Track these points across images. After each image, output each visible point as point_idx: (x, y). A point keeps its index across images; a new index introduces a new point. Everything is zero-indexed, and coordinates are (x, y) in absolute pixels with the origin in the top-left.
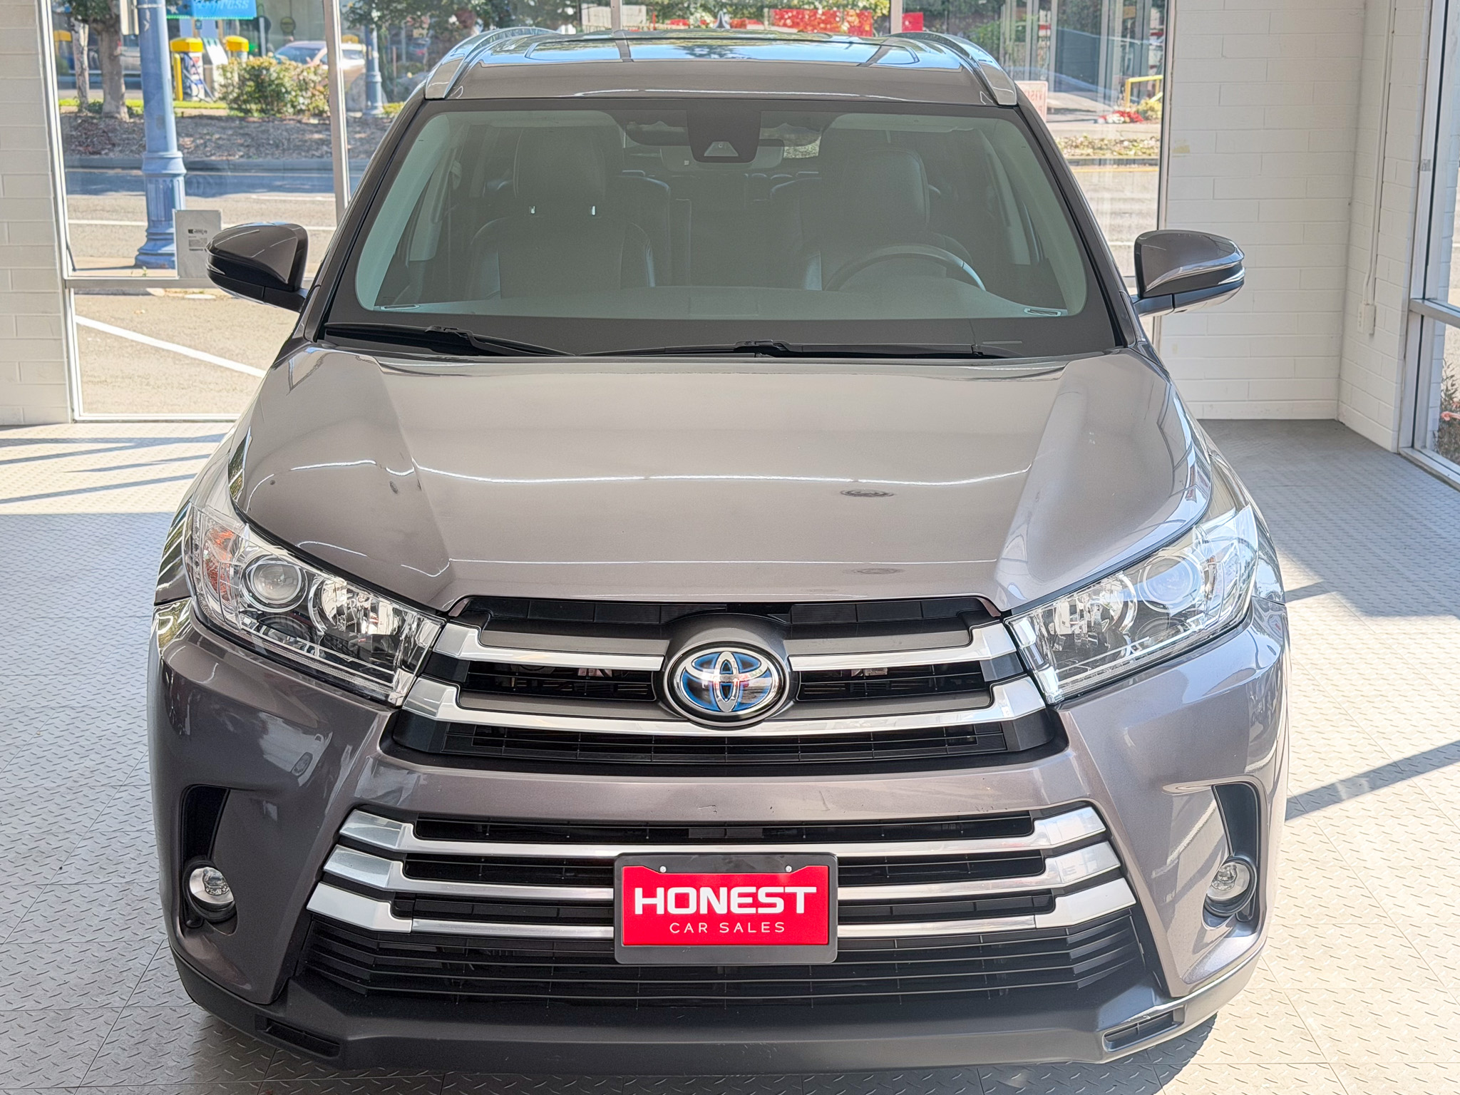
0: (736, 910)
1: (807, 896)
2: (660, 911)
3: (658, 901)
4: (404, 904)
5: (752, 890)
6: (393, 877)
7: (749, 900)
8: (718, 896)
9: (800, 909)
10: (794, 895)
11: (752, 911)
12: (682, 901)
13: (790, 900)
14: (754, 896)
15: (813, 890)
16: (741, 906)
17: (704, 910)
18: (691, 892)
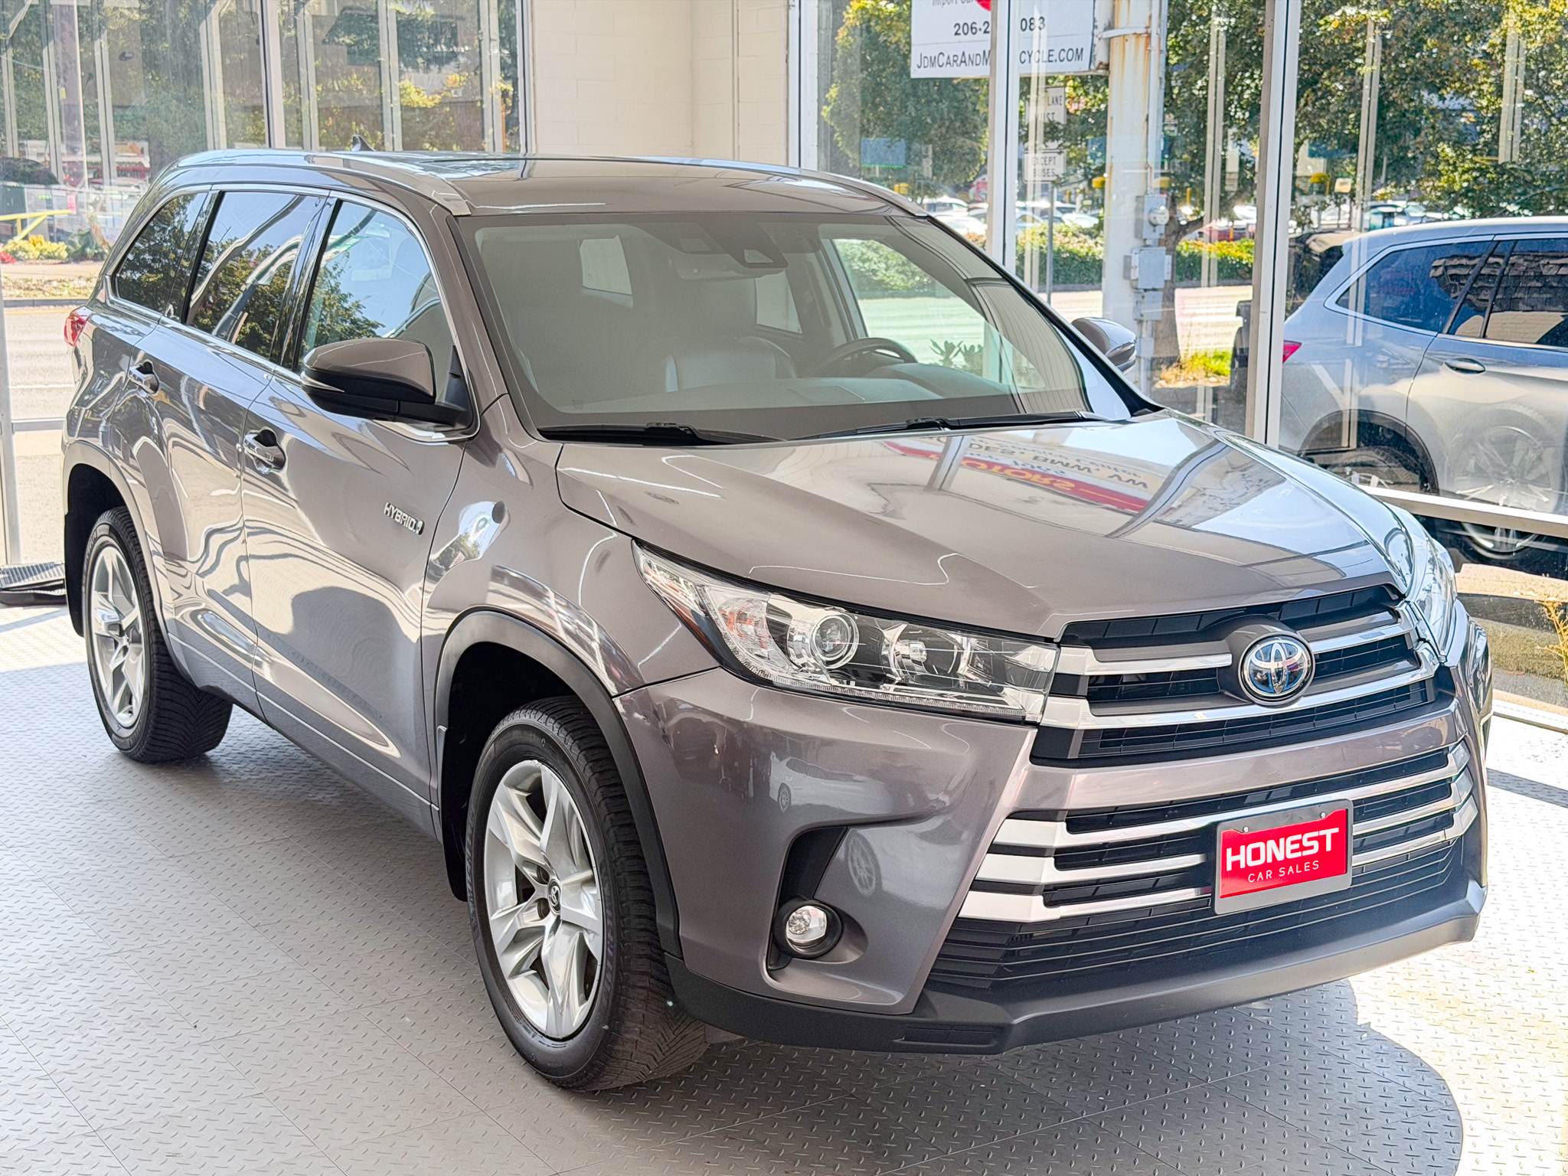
0: (1290, 856)
1: (1333, 835)
2: (1242, 866)
3: (1240, 858)
4: (1053, 895)
5: (1298, 837)
6: (1047, 872)
7: (1297, 846)
8: (1278, 846)
9: (1329, 848)
10: (1324, 837)
11: (1298, 855)
12: (1256, 854)
13: (1322, 840)
14: (1300, 841)
15: (1336, 830)
16: (1293, 851)
17: (1270, 860)
18: (1260, 845)
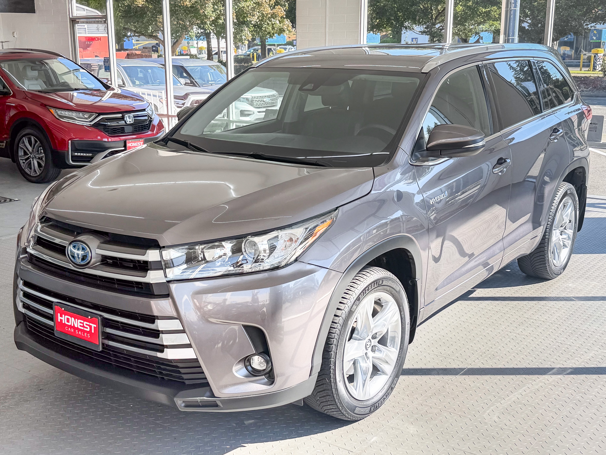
0: (79, 327)
1: (94, 327)
2: (64, 322)
3: (63, 319)
5: (82, 322)
7: (82, 325)
8: (75, 321)
9: (93, 331)
10: (91, 326)
11: (82, 328)
12: (68, 320)
17: (72, 325)
18: (70, 318)
